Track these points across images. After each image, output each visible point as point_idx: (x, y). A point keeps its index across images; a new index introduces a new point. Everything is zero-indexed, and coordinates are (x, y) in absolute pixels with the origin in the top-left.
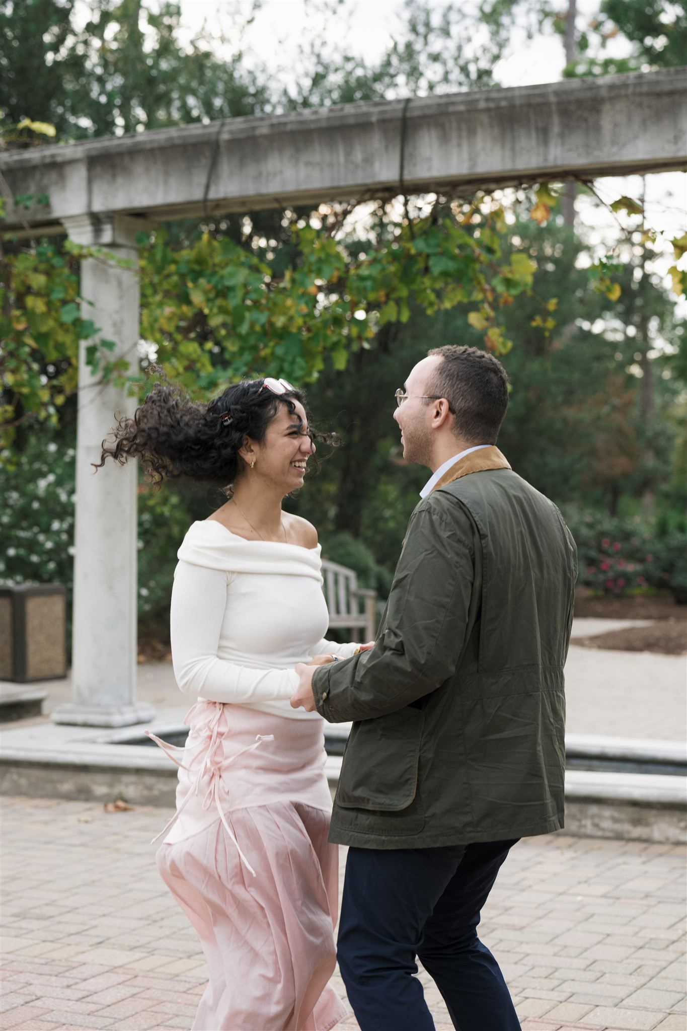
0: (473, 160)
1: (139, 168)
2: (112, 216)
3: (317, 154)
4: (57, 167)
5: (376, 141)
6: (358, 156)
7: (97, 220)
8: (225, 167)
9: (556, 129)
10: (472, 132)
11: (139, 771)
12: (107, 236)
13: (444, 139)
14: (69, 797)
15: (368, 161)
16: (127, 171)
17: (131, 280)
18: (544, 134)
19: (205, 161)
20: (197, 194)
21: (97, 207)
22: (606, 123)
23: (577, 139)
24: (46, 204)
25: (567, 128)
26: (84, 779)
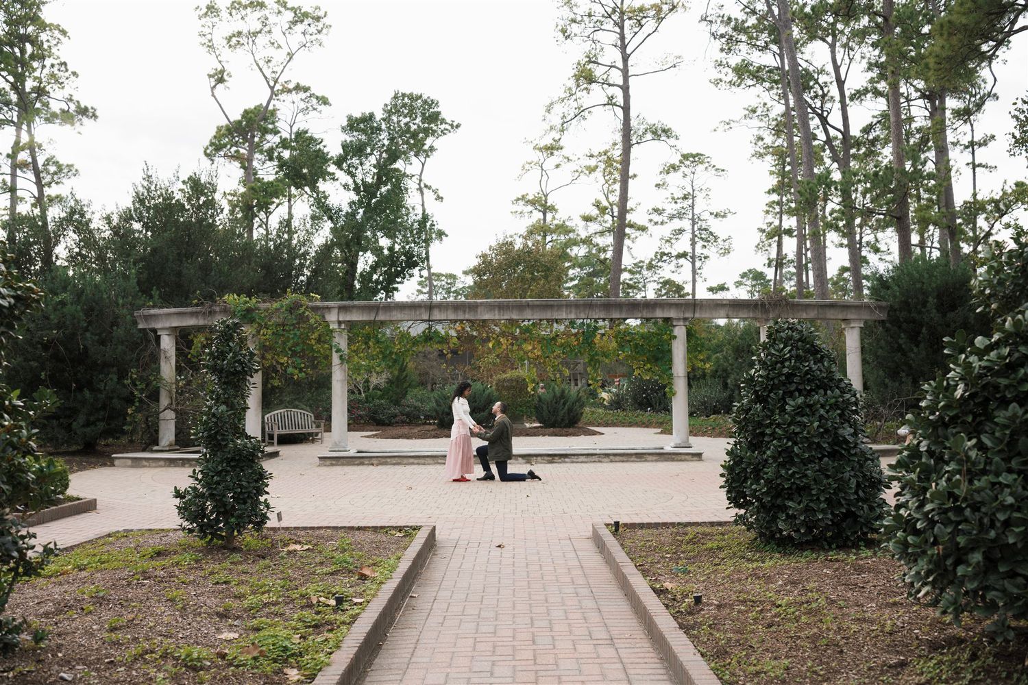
0: (447, 316)
1: (354, 311)
2: (344, 322)
3: (407, 312)
4: (329, 308)
5: (423, 310)
6: (418, 313)
7: (340, 323)
8: (380, 312)
9: (467, 310)
10: (447, 310)
11: (377, 457)
12: (343, 327)
13: (440, 311)
14: (358, 465)
15: (420, 314)
16: (351, 311)
17: (347, 337)
18: (464, 312)
19: (375, 311)
20: (372, 318)
21: (341, 319)
22: (479, 310)
23: (472, 313)
24: (324, 317)
25: (470, 311)
26: (362, 460)
